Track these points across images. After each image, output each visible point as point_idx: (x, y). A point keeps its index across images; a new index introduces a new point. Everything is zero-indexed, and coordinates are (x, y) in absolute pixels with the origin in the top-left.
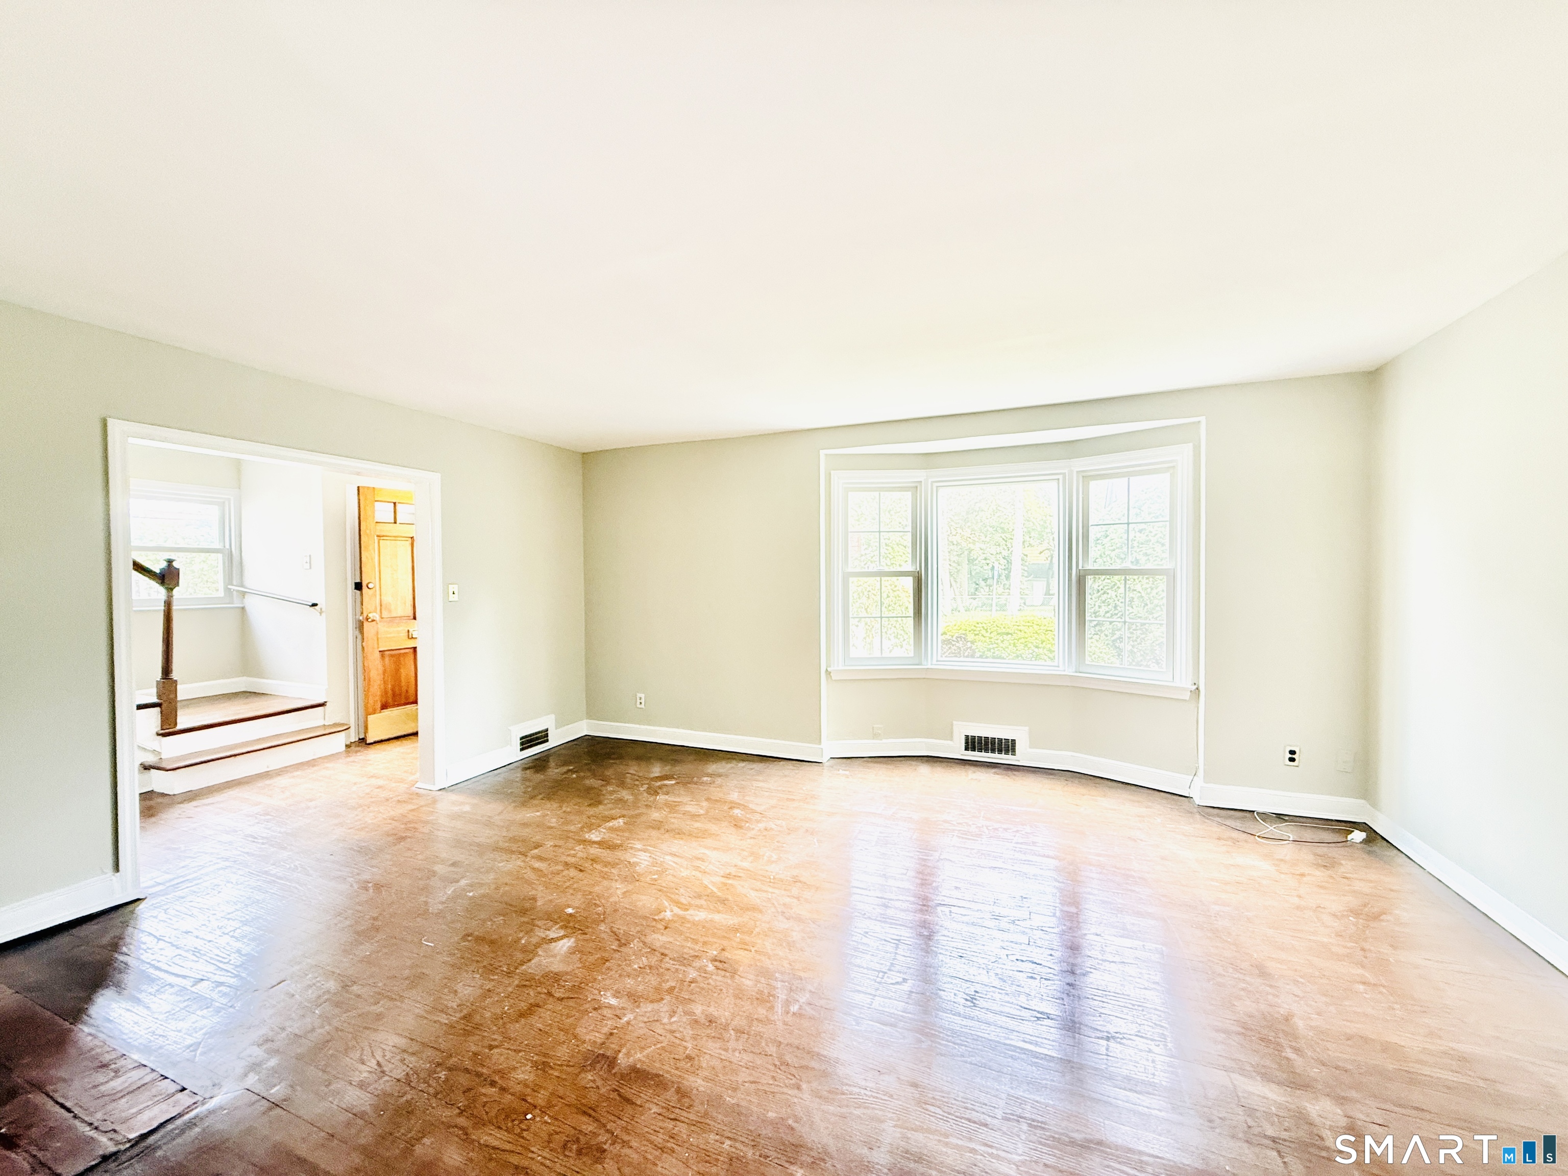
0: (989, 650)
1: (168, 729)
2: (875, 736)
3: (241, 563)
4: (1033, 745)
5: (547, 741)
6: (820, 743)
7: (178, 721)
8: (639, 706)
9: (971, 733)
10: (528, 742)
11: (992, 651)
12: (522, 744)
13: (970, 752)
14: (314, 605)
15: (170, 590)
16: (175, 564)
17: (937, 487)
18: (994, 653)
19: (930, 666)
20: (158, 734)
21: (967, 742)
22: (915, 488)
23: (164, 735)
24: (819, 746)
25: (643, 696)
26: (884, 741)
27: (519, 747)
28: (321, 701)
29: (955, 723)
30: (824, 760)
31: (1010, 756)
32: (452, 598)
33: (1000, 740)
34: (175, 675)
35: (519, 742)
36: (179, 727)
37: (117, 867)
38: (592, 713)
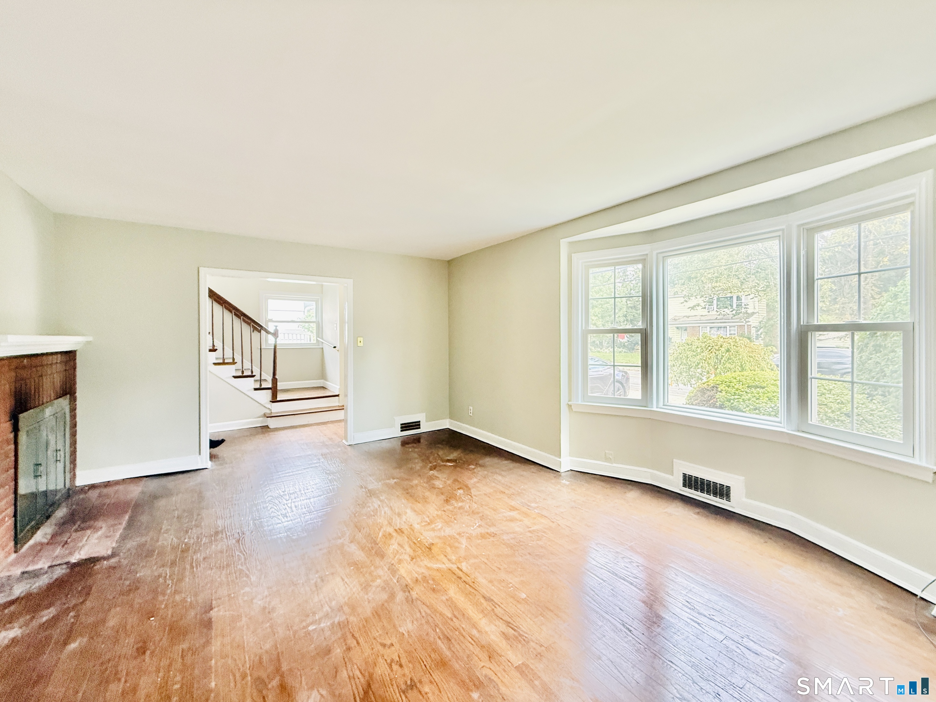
0: (729, 401)
1: (274, 400)
2: (607, 459)
3: (322, 328)
4: (749, 495)
5: (420, 428)
6: (560, 458)
7: (278, 396)
8: (470, 414)
9: (689, 472)
10: (405, 427)
11: (732, 401)
12: (401, 428)
13: (687, 489)
14: (335, 347)
15: (276, 339)
16: (277, 328)
17: (663, 257)
18: (732, 404)
19: (655, 409)
20: (271, 401)
21: (684, 480)
22: (643, 260)
23: (273, 402)
24: (559, 459)
25: (472, 408)
26: (614, 465)
27: (400, 429)
28: (337, 394)
29: (674, 460)
30: (562, 470)
31: (724, 501)
32: (359, 344)
33: (715, 484)
34: (277, 377)
35: (400, 426)
36: (278, 399)
37: (200, 454)
38: (452, 416)
